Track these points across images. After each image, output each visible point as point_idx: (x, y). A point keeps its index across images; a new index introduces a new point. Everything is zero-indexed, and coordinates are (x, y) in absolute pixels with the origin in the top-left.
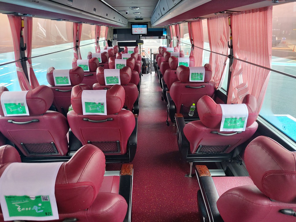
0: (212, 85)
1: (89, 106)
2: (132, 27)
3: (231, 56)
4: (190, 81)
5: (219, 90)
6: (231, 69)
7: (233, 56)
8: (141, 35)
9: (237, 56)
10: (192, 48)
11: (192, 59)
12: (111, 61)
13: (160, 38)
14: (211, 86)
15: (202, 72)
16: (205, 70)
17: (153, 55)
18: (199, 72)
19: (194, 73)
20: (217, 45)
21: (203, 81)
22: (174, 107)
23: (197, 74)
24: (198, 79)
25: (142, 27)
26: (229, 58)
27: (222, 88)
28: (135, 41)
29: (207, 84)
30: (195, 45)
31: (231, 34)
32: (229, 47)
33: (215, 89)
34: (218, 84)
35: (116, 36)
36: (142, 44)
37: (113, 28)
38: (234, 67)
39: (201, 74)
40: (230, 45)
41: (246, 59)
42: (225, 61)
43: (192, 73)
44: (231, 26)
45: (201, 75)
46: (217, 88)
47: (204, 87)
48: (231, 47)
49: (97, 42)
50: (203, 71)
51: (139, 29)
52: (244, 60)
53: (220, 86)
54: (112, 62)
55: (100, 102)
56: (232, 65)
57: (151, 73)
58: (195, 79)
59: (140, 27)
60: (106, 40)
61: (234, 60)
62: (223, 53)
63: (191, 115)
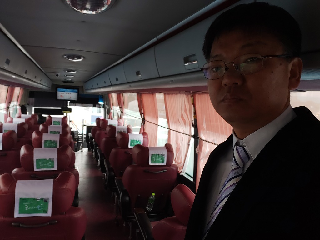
0: (174, 168)
1: (25, 204)
2: (56, 91)
3: (196, 137)
4: (150, 164)
5: (182, 175)
6: (198, 151)
7: (198, 136)
8: (69, 101)
9: (202, 136)
10: (142, 122)
11: (146, 136)
12: (37, 136)
13: (94, 106)
14: (173, 170)
15: (163, 154)
16: (167, 151)
17: (85, 128)
18: (160, 154)
19: (154, 155)
20: (177, 122)
21: (165, 164)
22: (127, 199)
23: (157, 156)
24: (159, 162)
25: (70, 92)
26: (194, 138)
27: (186, 173)
28: (60, 108)
29: (169, 168)
30: (147, 119)
31: (195, 113)
32: (193, 126)
33: (178, 173)
34: (181, 168)
35: (33, 100)
36: (70, 112)
37: (30, 90)
38: (201, 148)
39: (163, 155)
40: (193, 124)
41: (214, 140)
42: (189, 142)
43: (152, 155)
44: (194, 104)
45: (162, 157)
46: (181, 172)
47: (165, 171)
48: (195, 126)
49: (8, 108)
50: (165, 152)
51: (67, 94)
52: (212, 142)
53: (184, 170)
54: (38, 138)
55: (43, 197)
56: (198, 146)
57: (82, 151)
58: (155, 162)
59: (68, 91)
60: (19, 105)
61: (200, 141)
62: (184, 132)
63: (150, 209)
